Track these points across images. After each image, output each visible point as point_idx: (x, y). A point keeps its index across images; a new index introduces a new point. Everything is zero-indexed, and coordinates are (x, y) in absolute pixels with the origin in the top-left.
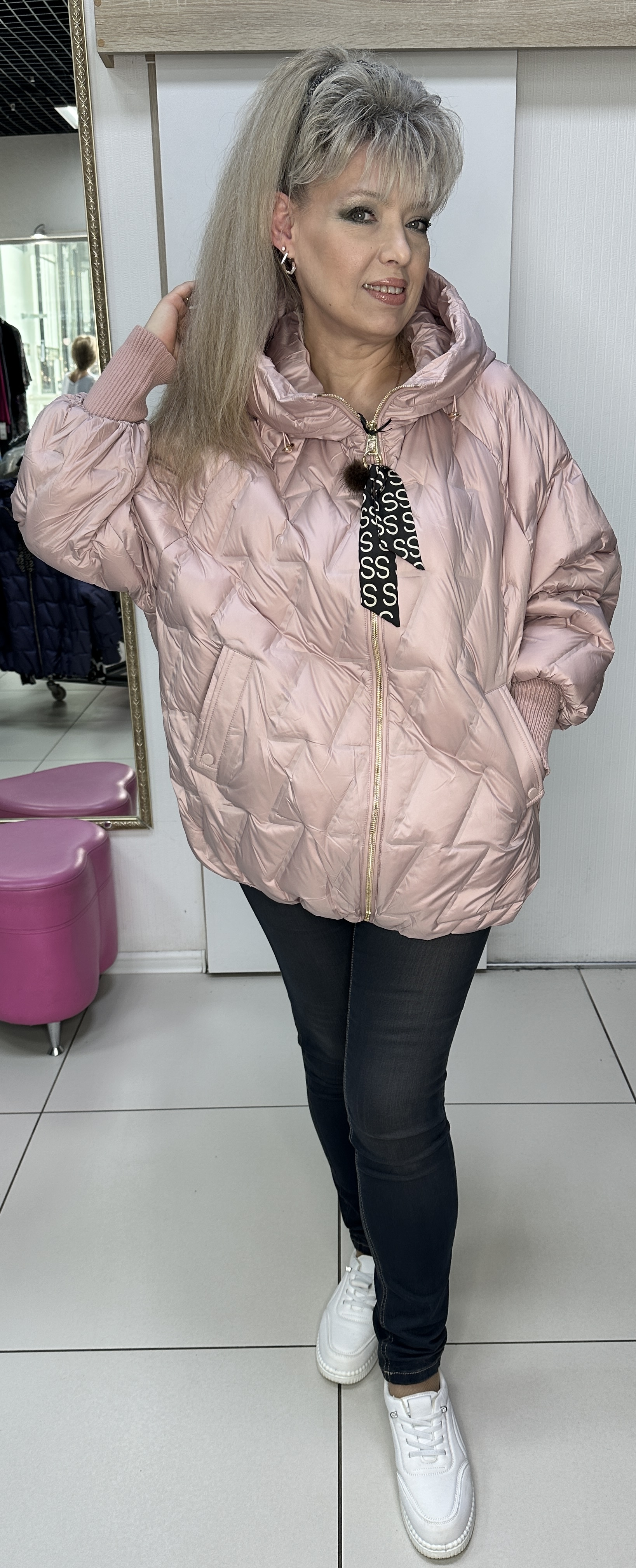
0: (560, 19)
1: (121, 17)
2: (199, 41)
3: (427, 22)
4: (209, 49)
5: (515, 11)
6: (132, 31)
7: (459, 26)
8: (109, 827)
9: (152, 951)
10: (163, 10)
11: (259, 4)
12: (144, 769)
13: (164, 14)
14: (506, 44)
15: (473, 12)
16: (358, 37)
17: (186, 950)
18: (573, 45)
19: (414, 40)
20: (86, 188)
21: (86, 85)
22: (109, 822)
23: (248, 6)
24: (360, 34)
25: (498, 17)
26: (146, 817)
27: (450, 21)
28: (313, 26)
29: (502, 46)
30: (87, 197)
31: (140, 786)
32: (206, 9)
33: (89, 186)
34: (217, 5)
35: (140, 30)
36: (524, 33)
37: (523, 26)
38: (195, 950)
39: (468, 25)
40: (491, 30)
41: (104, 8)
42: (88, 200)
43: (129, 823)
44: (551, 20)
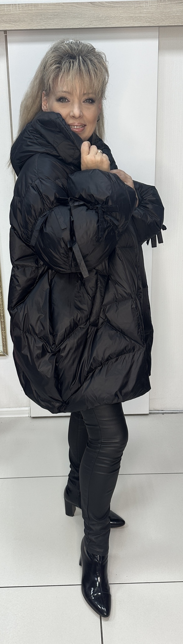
0: (179, 13)
3: (123, 16)
4: (31, 28)
5: (159, 11)
7: (136, 17)
10: (12, 12)
11: (52, 9)
13: (12, 14)
14: (156, 24)
15: (142, 11)
16: (94, 23)
17: (22, 407)
19: (117, 23)
23: (47, 10)
24: (95, 21)
25: (152, 13)
26: (5, 351)
27: (132, 15)
28: (75, 18)
29: (154, 25)
31: (3, 338)
32: (30, 12)
34: (34, 10)
35: (2, 21)
36: (163, 20)
37: (163, 17)
38: (26, 407)
39: (140, 17)
40: (149, 19)
44: (175, 14)
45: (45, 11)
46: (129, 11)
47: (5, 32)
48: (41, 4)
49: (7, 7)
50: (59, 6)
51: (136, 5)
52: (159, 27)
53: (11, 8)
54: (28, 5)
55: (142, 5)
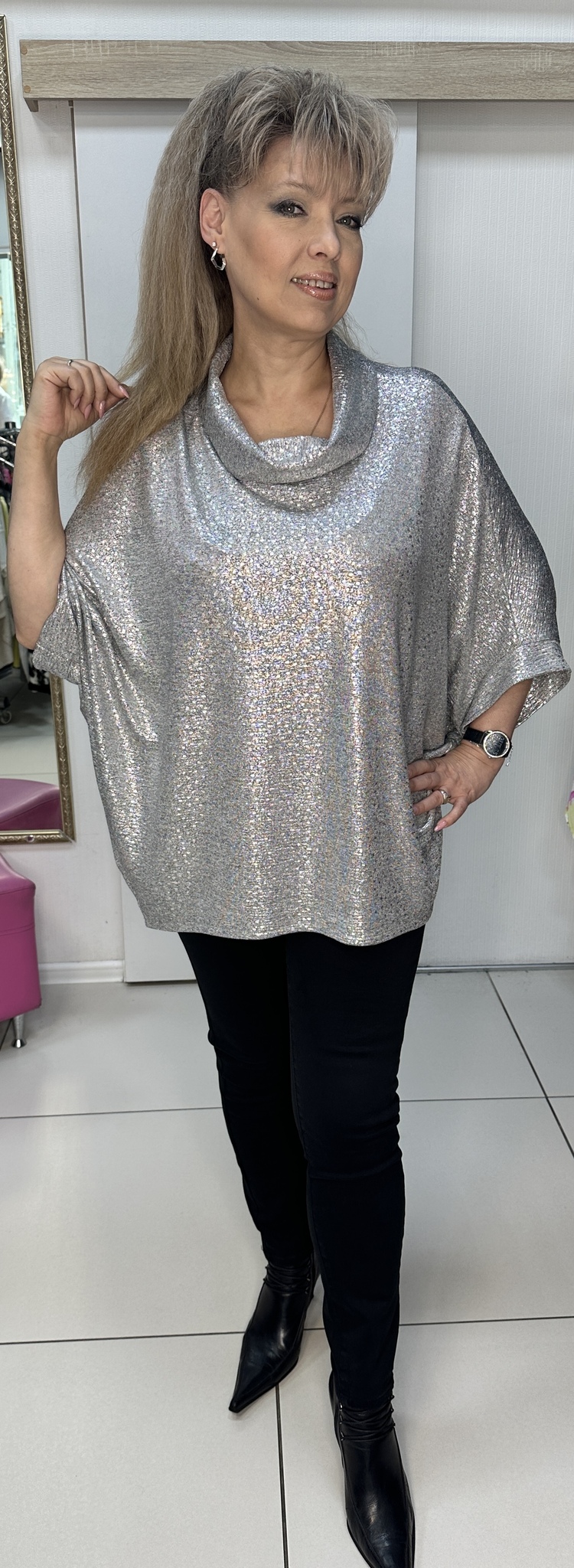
0: (465, 73)
1: (46, 65)
2: (121, 89)
4: (131, 96)
5: (421, 66)
6: (57, 78)
7: (368, 78)
8: (33, 840)
9: (74, 962)
10: (87, 59)
11: (178, 55)
12: (67, 784)
13: (88, 63)
14: (413, 96)
15: (382, 65)
17: (107, 960)
18: (476, 98)
20: (11, 225)
21: (10, 127)
22: (32, 836)
23: (168, 57)
25: (405, 71)
26: (69, 831)
29: (409, 98)
30: (11, 233)
31: (63, 801)
32: (128, 59)
33: (13, 223)
34: (138, 55)
35: (64, 78)
36: (429, 85)
37: (430, 79)
38: (117, 960)
39: (378, 78)
40: (399, 83)
41: (30, 56)
42: (12, 237)
43: (51, 836)
44: (455, 74)
45: (163, 58)
46: (352, 65)
47: (71, 101)
48: (155, 43)
49: (77, 47)
50: (195, 47)
51: (369, 52)
52: (419, 101)
53: (85, 49)
54: (124, 43)
55: (382, 52)
